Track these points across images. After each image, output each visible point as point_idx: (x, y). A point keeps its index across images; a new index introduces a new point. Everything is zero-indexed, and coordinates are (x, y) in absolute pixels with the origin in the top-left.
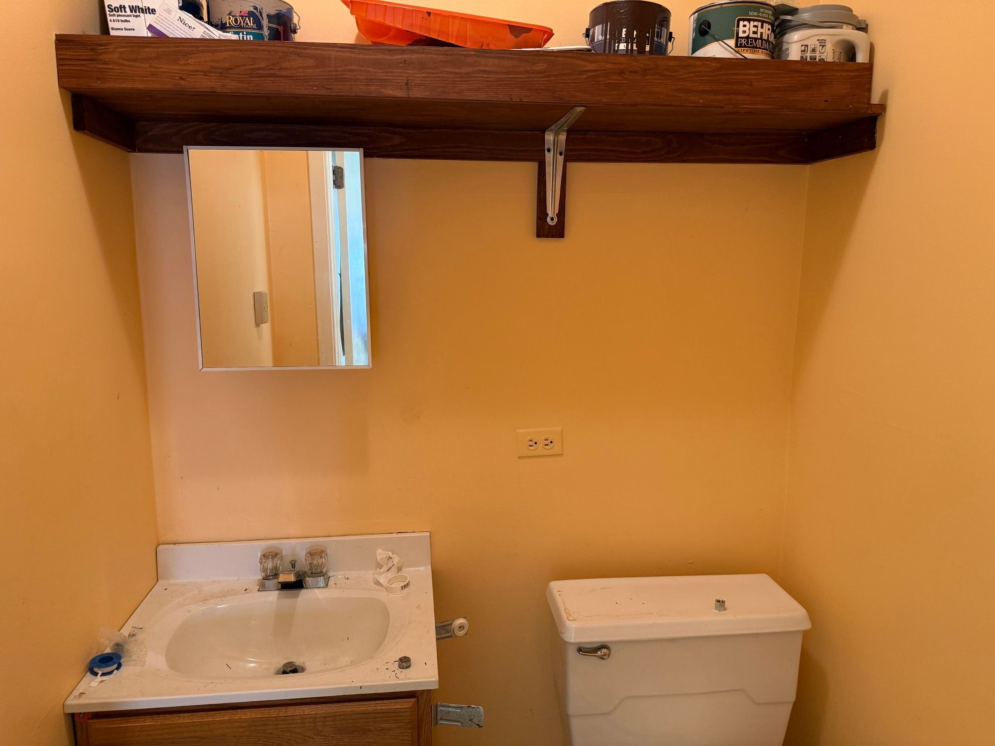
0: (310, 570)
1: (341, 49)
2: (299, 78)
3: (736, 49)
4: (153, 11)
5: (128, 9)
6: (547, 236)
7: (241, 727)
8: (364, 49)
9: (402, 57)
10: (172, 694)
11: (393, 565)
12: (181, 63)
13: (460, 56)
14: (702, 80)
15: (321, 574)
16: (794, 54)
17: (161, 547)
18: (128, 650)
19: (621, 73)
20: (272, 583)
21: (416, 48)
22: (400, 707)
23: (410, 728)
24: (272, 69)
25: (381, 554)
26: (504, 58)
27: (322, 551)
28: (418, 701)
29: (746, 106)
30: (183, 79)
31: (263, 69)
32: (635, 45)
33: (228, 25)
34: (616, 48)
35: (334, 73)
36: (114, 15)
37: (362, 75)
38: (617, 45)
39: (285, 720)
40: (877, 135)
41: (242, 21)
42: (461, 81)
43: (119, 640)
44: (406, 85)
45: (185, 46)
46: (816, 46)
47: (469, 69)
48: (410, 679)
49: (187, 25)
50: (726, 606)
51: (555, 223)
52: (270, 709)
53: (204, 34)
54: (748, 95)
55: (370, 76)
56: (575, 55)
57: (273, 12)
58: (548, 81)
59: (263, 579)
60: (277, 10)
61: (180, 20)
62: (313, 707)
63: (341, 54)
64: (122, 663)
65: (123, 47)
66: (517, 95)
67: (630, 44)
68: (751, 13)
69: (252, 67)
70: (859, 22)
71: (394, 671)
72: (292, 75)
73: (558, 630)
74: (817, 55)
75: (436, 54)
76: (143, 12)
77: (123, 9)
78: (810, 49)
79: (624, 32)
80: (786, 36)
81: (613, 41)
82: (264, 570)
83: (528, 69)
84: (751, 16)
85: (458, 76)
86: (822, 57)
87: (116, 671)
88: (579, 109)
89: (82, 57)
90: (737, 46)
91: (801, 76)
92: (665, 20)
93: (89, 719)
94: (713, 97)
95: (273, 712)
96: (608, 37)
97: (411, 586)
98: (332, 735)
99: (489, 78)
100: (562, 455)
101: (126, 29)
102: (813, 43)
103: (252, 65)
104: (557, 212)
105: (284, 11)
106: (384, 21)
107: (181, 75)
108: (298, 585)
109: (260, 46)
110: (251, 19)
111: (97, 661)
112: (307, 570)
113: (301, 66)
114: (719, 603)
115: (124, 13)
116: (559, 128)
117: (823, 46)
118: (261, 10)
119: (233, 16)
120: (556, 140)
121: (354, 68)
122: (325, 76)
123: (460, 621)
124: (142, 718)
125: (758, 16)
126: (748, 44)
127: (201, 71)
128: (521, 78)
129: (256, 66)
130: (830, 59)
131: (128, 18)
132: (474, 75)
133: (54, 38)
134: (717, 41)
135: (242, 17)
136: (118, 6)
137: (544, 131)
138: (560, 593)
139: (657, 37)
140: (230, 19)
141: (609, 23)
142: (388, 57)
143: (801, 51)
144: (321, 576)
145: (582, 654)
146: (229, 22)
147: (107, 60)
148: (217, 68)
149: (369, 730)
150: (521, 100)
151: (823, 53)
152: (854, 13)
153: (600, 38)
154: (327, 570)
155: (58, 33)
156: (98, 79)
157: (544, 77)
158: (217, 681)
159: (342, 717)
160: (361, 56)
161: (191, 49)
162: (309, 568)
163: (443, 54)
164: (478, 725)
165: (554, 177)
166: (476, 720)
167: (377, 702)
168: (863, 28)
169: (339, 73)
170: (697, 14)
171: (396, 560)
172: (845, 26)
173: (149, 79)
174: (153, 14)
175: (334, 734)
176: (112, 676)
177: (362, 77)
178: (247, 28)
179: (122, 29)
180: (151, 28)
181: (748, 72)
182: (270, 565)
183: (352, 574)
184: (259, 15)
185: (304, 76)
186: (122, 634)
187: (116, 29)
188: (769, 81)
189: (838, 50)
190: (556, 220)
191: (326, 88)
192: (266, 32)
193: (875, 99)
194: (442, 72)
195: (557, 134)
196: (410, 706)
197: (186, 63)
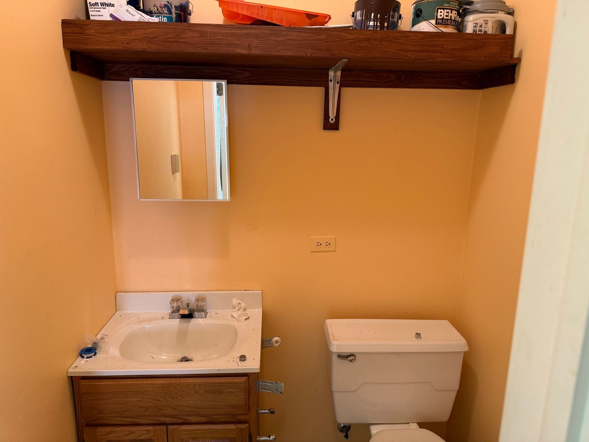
0: (197, 308)
1: (213, 27)
2: (190, 43)
3: (436, 26)
4: (113, 5)
5: (99, 5)
6: (329, 129)
7: (157, 388)
8: (226, 27)
9: (246, 31)
10: (121, 369)
11: (241, 308)
12: (128, 35)
13: (278, 31)
14: (414, 44)
15: (203, 310)
16: (469, 29)
17: (118, 294)
18: (100, 346)
19: (368, 40)
20: (177, 314)
21: (254, 26)
22: (239, 381)
23: (244, 392)
24: (176, 38)
25: (235, 301)
26: (303, 32)
27: (203, 299)
28: (249, 378)
29: (439, 59)
30: (129, 44)
31: (171, 38)
32: (378, 23)
33: (153, 12)
34: (368, 25)
35: (209, 40)
36: (92, 8)
37: (224, 42)
38: (368, 22)
39: (179, 385)
40: (516, 75)
41: (161, 10)
42: (279, 45)
43: (95, 340)
44: (248, 47)
45: (130, 26)
46: (482, 24)
47: (283, 38)
48: (245, 366)
49: (131, 14)
50: (421, 337)
51: (333, 122)
52: (172, 379)
53: (140, 19)
54: (440, 53)
55: (229, 42)
56: (342, 30)
57: (178, 4)
58: (327, 45)
59: (172, 312)
60: (180, 3)
61: (127, 11)
62: (194, 379)
63: (213, 30)
64: (97, 353)
65: (97, 26)
66: (309, 53)
67: (376, 22)
68: (445, 5)
69: (165, 37)
70: (509, 9)
71: (237, 362)
72: (186, 41)
73: (328, 345)
74: (483, 29)
75: (265, 30)
76: (107, 6)
77: (97, 4)
78: (478, 26)
79: (372, 16)
80: (466, 17)
81: (366, 20)
82: (173, 307)
83: (316, 38)
84: (445, 6)
85: (277, 42)
86: (486, 30)
87: (93, 356)
88: (345, 60)
89: (76, 32)
90: (436, 24)
91: (471, 42)
92: (398, 7)
93: (80, 379)
94: (420, 54)
95: (173, 381)
96: (364, 18)
97: (250, 319)
98: (203, 394)
99: (294, 43)
100: (335, 251)
101: (99, 16)
102: (480, 22)
103: (165, 36)
104: (335, 116)
105: (184, 3)
106: (237, 10)
107: (127, 42)
108: (190, 316)
109: (170, 26)
110: (166, 8)
111: (84, 351)
112: (195, 308)
113: (191, 36)
114: (417, 335)
115: (97, 7)
116: (336, 69)
117: (486, 24)
118: (171, 3)
119: (156, 7)
120: (335, 75)
121: (220, 38)
122: (204, 42)
123: (276, 338)
124: (106, 380)
125: (449, 6)
126: (442, 22)
127: (138, 40)
128: (312, 43)
129: (167, 37)
130: (490, 32)
131: (99, 10)
132: (286, 42)
133: (61, 21)
134: (425, 21)
135: (161, 7)
136: (95, 3)
137: (328, 70)
138: (331, 326)
139: (392, 18)
140: (154, 9)
141: (364, 10)
142: (239, 32)
143: (474, 27)
144: (202, 312)
145: (340, 358)
146: (154, 10)
147: (88, 33)
148: (146, 38)
149: (223, 392)
150: (312, 55)
151: (486, 28)
152: (506, 4)
153: (360, 18)
154: (206, 308)
155: (63, 19)
156: (84, 44)
157: (324, 43)
158: (144, 364)
159: (209, 385)
160: (224, 31)
161: (133, 27)
162: (196, 307)
163: (269, 30)
164: (280, 392)
165: (334, 95)
166: (279, 390)
167: (227, 378)
168: (511, 13)
169: (212, 40)
170: (415, 4)
171: (243, 305)
172: (500, 12)
173: (110, 44)
174: (113, 7)
175: (205, 393)
176: (91, 358)
177: (224, 43)
178: (164, 14)
179: (96, 16)
180: (111, 15)
181: (441, 40)
182: (175, 305)
183: (219, 311)
184: (170, 6)
185: (193, 42)
186: (97, 337)
187: (94, 16)
188: (452, 45)
189: (495, 26)
190: (334, 120)
191: (205, 49)
192: (174, 16)
193: (516, 55)
194: (268, 40)
195: (335, 72)
196: (245, 381)
197: (130, 35)
